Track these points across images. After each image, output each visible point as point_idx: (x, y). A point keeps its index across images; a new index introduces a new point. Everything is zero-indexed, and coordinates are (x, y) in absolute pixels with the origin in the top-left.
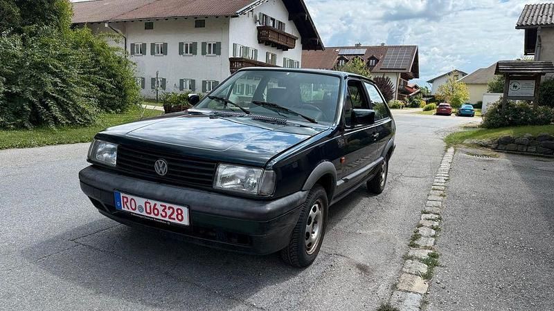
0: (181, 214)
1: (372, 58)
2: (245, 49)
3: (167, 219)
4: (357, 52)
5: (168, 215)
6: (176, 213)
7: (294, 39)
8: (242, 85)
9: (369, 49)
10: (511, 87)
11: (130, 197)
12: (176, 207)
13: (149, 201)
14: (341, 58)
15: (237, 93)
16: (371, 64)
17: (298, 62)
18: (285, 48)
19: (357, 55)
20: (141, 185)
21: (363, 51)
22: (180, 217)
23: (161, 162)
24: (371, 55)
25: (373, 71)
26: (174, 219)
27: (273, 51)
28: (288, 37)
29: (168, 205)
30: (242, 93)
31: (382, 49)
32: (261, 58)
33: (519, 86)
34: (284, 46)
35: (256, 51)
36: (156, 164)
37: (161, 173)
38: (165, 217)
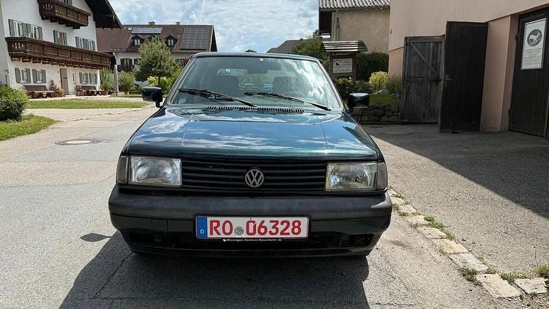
0: (298, 227)
1: (170, 37)
2: (25, 27)
3: (278, 236)
4: (151, 31)
5: (280, 231)
6: (291, 227)
7: (87, 15)
8: (28, 71)
9: (165, 27)
10: (334, 65)
11: (222, 220)
12: (291, 220)
13: (253, 219)
14: (136, 37)
15: (22, 81)
16: (169, 44)
17: (93, 42)
18: (77, 26)
19: (153, 35)
20: (232, 203)
21: (159, 31)
22: (296, 230)
23: (255, 172)
24: (168, 35)
25: (174, 50)
26: (288, 234)
27: (61, 29)
28: (78, 12)
29: (280, 219)
30: (28, 80)
31: (177, 28)
32: (48, 37)
33: (340, 64)
34: (74, 23)
35: (40, 29)
36: (247, 175)
37: (254, 184)
38: (276, 233)
